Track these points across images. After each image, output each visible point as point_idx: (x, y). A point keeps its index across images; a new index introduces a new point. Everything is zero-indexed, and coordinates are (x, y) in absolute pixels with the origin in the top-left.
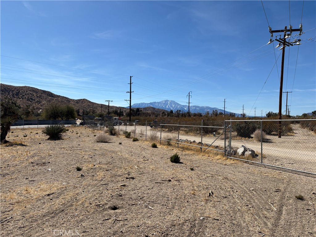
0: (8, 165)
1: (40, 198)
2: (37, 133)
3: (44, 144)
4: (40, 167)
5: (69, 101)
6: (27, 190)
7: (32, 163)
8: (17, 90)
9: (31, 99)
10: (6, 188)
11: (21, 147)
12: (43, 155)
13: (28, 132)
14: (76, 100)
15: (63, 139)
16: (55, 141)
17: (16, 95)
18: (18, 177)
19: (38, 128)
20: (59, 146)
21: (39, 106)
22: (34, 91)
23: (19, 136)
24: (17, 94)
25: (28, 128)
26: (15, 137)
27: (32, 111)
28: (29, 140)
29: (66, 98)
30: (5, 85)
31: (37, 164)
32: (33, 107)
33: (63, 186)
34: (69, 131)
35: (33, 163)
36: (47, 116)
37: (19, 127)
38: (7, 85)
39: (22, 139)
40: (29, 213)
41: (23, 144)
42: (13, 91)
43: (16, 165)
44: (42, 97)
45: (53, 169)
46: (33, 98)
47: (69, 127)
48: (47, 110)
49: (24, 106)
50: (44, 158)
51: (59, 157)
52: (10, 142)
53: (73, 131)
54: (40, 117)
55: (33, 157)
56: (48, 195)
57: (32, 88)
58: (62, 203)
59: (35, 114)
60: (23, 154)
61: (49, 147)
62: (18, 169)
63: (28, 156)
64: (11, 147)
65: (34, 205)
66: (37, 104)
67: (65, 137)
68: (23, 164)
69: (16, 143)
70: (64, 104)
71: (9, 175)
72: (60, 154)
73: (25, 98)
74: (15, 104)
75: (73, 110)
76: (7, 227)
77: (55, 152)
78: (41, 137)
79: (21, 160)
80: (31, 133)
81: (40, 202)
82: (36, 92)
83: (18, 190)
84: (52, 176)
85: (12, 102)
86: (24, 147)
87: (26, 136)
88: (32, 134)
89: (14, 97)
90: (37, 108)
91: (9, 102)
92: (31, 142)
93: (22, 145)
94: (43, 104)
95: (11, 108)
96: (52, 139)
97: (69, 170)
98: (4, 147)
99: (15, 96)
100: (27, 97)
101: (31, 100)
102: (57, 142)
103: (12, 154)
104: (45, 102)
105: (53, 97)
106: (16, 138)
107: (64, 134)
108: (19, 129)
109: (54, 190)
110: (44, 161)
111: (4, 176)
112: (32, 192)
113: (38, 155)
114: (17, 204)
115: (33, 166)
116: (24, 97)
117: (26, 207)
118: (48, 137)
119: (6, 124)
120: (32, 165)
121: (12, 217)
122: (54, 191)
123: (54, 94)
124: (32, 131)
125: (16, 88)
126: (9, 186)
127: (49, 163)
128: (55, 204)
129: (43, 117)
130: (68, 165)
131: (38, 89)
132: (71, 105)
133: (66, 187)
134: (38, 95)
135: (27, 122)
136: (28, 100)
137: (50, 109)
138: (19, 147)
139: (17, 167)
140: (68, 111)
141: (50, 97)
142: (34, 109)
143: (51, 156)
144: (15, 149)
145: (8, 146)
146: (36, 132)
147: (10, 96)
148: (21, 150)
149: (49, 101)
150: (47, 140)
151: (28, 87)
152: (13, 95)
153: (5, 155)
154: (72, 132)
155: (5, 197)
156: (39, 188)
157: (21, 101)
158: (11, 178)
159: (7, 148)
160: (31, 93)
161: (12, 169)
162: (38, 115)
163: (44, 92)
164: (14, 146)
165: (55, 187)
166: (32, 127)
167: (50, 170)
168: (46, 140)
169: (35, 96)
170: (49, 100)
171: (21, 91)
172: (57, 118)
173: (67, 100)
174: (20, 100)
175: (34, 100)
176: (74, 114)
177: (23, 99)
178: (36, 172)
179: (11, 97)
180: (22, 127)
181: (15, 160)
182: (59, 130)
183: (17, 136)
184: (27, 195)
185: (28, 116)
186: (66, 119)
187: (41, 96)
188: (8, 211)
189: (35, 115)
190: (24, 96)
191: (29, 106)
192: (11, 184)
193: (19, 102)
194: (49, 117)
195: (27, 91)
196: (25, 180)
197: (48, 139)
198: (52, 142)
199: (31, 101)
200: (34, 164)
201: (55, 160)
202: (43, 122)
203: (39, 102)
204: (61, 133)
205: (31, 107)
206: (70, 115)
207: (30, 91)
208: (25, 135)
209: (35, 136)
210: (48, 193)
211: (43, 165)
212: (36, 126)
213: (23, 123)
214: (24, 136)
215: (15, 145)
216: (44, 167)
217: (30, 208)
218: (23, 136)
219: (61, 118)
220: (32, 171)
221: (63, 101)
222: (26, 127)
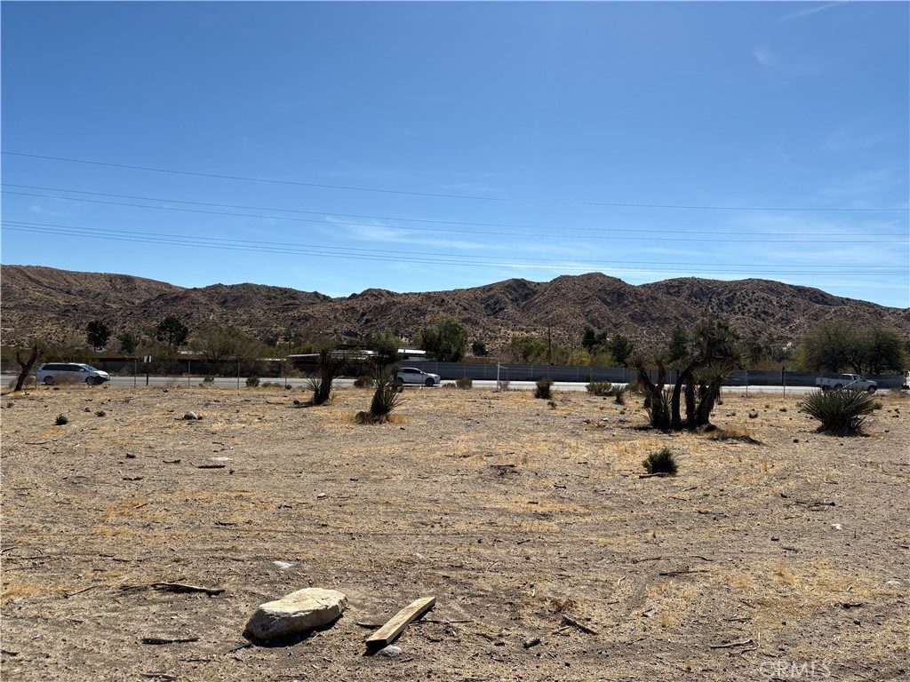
0: (722, 490)
1: (823, 609)
2: (784, 410)
3: (808, 444)
4: (807, 514)
5: (880, 314)
6: (781, 575)
7: (783, 496)
8: (730, 292)
9: (765, 313)
10: (725, 553)
11: (747, 445)
12: (811, 479)
13: (758, 406)
14: (905, 310)
15: (867, 436)
16: (840, 439)
17: (726, 304)
18: (751, 530)
19: (784, 396)
20: (857, 456)
21: (786, 331)
22: (772, 290)
23: (738, 414)
24: (730, 302)
25: (758, 393)
26: (728, 416)
27: (766, 347)
28: (766, 427)
29: (868, 304)
30: (702, 280)
31: (798, 503)
32: (770, 334)
33: (891, 592)
34: (885, 409)
35: (785, 497)
36: (809, 360)
37: (736, 391)
38: (705, 280)
39: (746, 423)
40: (796, 645)
41: (752, 437)
42: (719, 294)
43: (742, 496)
44: (794, 307)
45: (848, 526)
46: (770, 311)
47: (883, 396)
48: (809, 343)
49: (745, 332)
50: (816, 488)
51: (862, 492)
52: (719, 430)
53: (896, 410)
54: (789, 363)
55: (782, 478)
56: (846, 606)
57: (766, 281)
58: (895, 647)
59: (775, 353)
60: (756, 466)
61: (825, 455)
62: (748, 505)
63: (769, 475)
64: (723, 444)
65: (806, 625)
66: (779, 325)
67: (870, 429)
68: (760, 496)
69: (734, 433)
70: (864, 324)
71: (727, 520)
72: (864, 482)
73: (749, 310)
74: (727, 328)
75: (897, 342)
76: (744, 667)
77: (846, 474)
78: (796, 421)
79: (754, 481)
80: (767, 407)
81: (822, 620)
82: (779, 294)
83: (758, 567)
84: (847, 549)
85: (719, 324)
86: (756, 447)
87: (756, 416)
88: (769, 411)
89: (723, 310)
90: (781, 338)
91: (712, 324)
92: (771, 435)
93: (748, 439)
94: (797, 327)
95: (724, 341)
96: (830, 432)
97: (902, 540)
98: (708, 441)
99: (725, 307)
100: (752, 307)
101: (763, 316)
102: (847, 441)
103: (727, 463)
104: (802, 320)
105: (826, 303)
106: (730, 419)
107: (869, 418)
108: (735, 394)
109: (861, 595)
110: (815, 495)
111: (715, 519)
112: (796, 583)
113: (797, 477)
114: (759, 607)
115: (788, 506)
116: (747, 308)
117: (784, 624)
118: (818, 423)
119: (710, 381)
120: (782, 501)
121: (751, 641)
122: (862, 600)
123: (831, 296)
124: (769, 402)
125: (725, 285)
126: (731, 551)
127: (833, 504)
128: (870, 641)
129: (799, 362)
130: (897, 523)
131: (783, 284)
132: (888, 328)
133: (900, 596)
134: (784, 302)
135: (752, 378)
136: (757, 316)
137: (817, 340)
138: (742, 445)
139: (744, 500)
140: (878, 347)
141: (818, 306)
142: (773, 341)
143: (836, 483)
144: (732, 449)
145: (715, 440)
146: (781, 407)
147: (712, 308)
148: (748, 454)
149: (816, 317)
150: (815, 432)
151: (758, 280)
152: (720, 305)
153: (712, 462)
154: (895, 413)
155: (728, 580)
156: (814, 575)
157: (737, 319)
158: (733, 527)
159: (715, 443)
160: (765, 295)
161: (733, 504)
162: (783, 357)
163: (801, 290)
164: (730, 441)
165: (866, 586)
166: (769, 392)
167: (838, 527)
168: (811, 432)
169: (775, 303)
170: (813, 315)
171: (739, 293)
172: (842, 366)
173: (872, 310)
174: (737, 316)
175: (773, 314)
176: (898, 357)
177: (743, 314)
178: (797, 524)
179: (715, 310)
180: (742, 389)
181: (738, 480)
182: (853, 406)
183: (734, 415)
184: (782, 589)
185: (755, 360)
186: (870, 372)
187: (790, 303)
188: (739, 621)
189: (774, 358)
190: (746, 305)
191: (760, 333)
192: (735, 544)
193: (735, 322)
194: (816, 363)
195: (753, 293)
196: (769, 541)
197: (819, 431)
198: (832, 439)
199: (763, 320)
200: (789, 501)
201: (849, 498)
202: (796, 378)
203: (786, 321)
204: (859, 417)
205: (764, 337)
206: (884, 360)
207: (762, 290)
208: (753, 413)
209: (780, 417)
210: (844, 599)
211: (815, 508)
212: (779, 389)
213: (746, 377)
214: (751, 417)
215: (733, 438)
216: (819, 515)
217: (796, 632)
218: (748, 415)
219: (853, 366)
220: (786, 519)
221: (860, 316)
222: (752, 391)
